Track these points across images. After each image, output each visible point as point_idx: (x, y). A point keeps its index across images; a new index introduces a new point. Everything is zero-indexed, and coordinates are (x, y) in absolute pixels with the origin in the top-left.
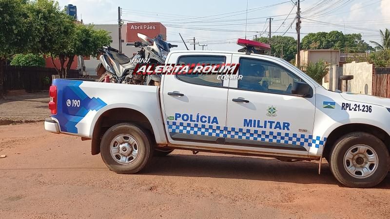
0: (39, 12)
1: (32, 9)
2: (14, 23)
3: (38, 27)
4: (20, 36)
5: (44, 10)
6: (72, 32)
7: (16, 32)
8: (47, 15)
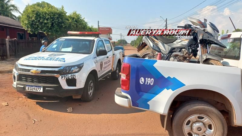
0: (73, 18)
1: (70, 17)
2: (63, 22)
3: (74, 25)
4: (66, 28)
5: (76, 18)
6: (87, 28)
7: (64, 26)
8: (77, 20)
